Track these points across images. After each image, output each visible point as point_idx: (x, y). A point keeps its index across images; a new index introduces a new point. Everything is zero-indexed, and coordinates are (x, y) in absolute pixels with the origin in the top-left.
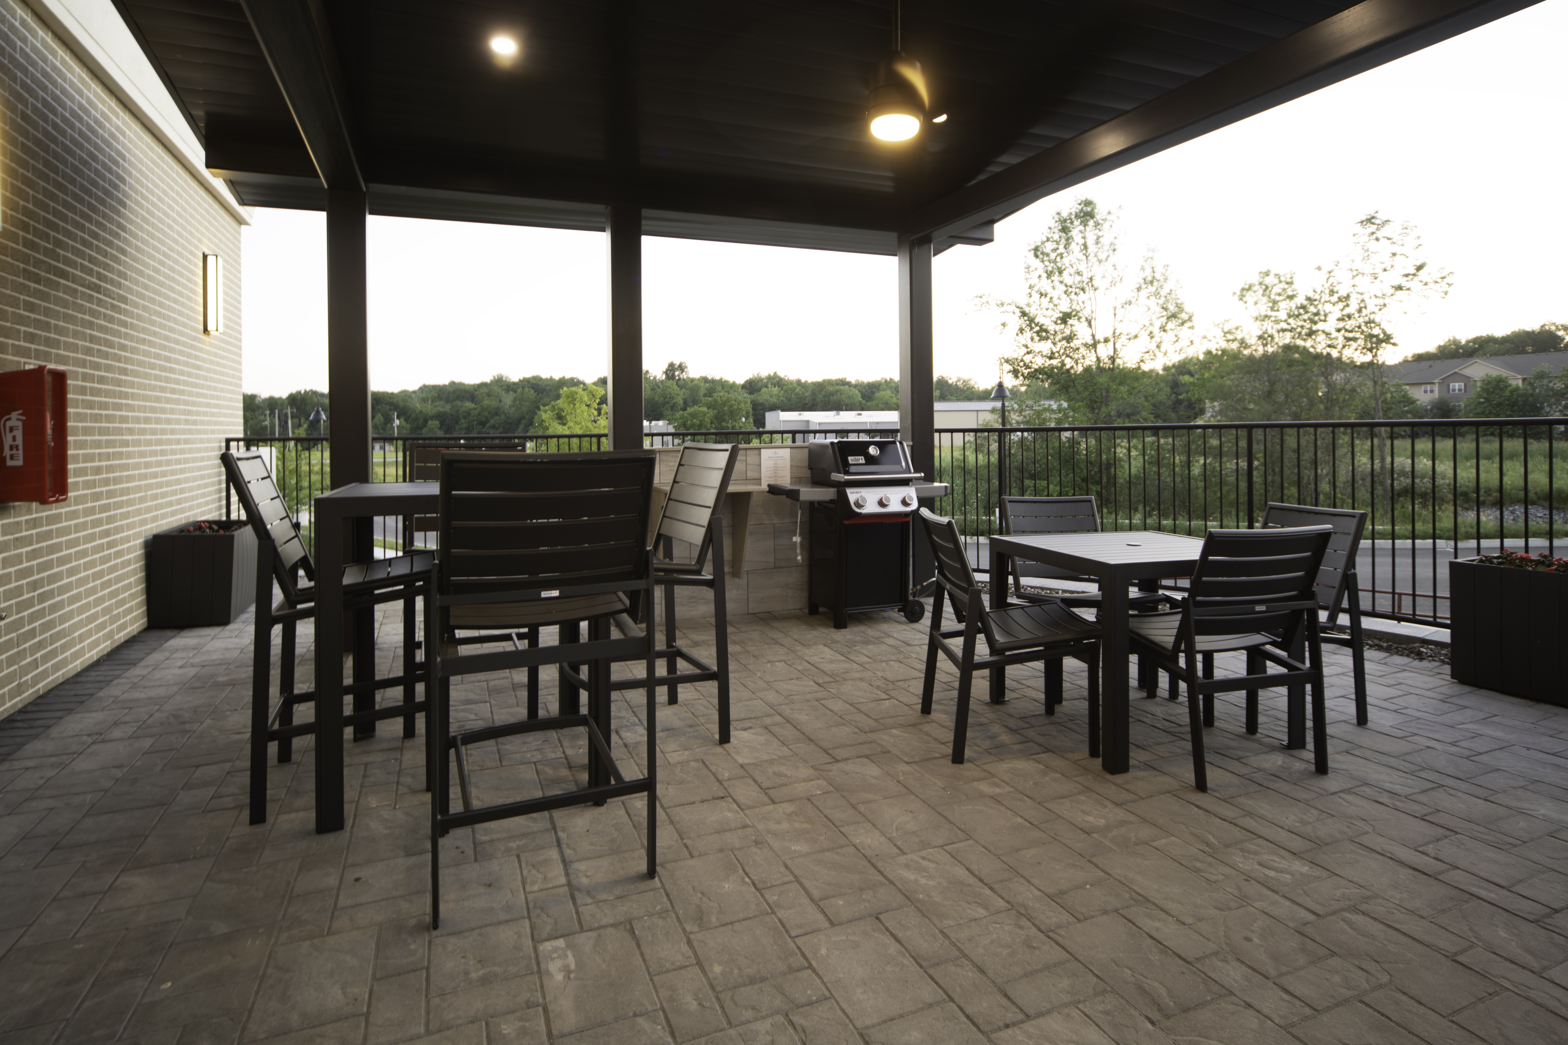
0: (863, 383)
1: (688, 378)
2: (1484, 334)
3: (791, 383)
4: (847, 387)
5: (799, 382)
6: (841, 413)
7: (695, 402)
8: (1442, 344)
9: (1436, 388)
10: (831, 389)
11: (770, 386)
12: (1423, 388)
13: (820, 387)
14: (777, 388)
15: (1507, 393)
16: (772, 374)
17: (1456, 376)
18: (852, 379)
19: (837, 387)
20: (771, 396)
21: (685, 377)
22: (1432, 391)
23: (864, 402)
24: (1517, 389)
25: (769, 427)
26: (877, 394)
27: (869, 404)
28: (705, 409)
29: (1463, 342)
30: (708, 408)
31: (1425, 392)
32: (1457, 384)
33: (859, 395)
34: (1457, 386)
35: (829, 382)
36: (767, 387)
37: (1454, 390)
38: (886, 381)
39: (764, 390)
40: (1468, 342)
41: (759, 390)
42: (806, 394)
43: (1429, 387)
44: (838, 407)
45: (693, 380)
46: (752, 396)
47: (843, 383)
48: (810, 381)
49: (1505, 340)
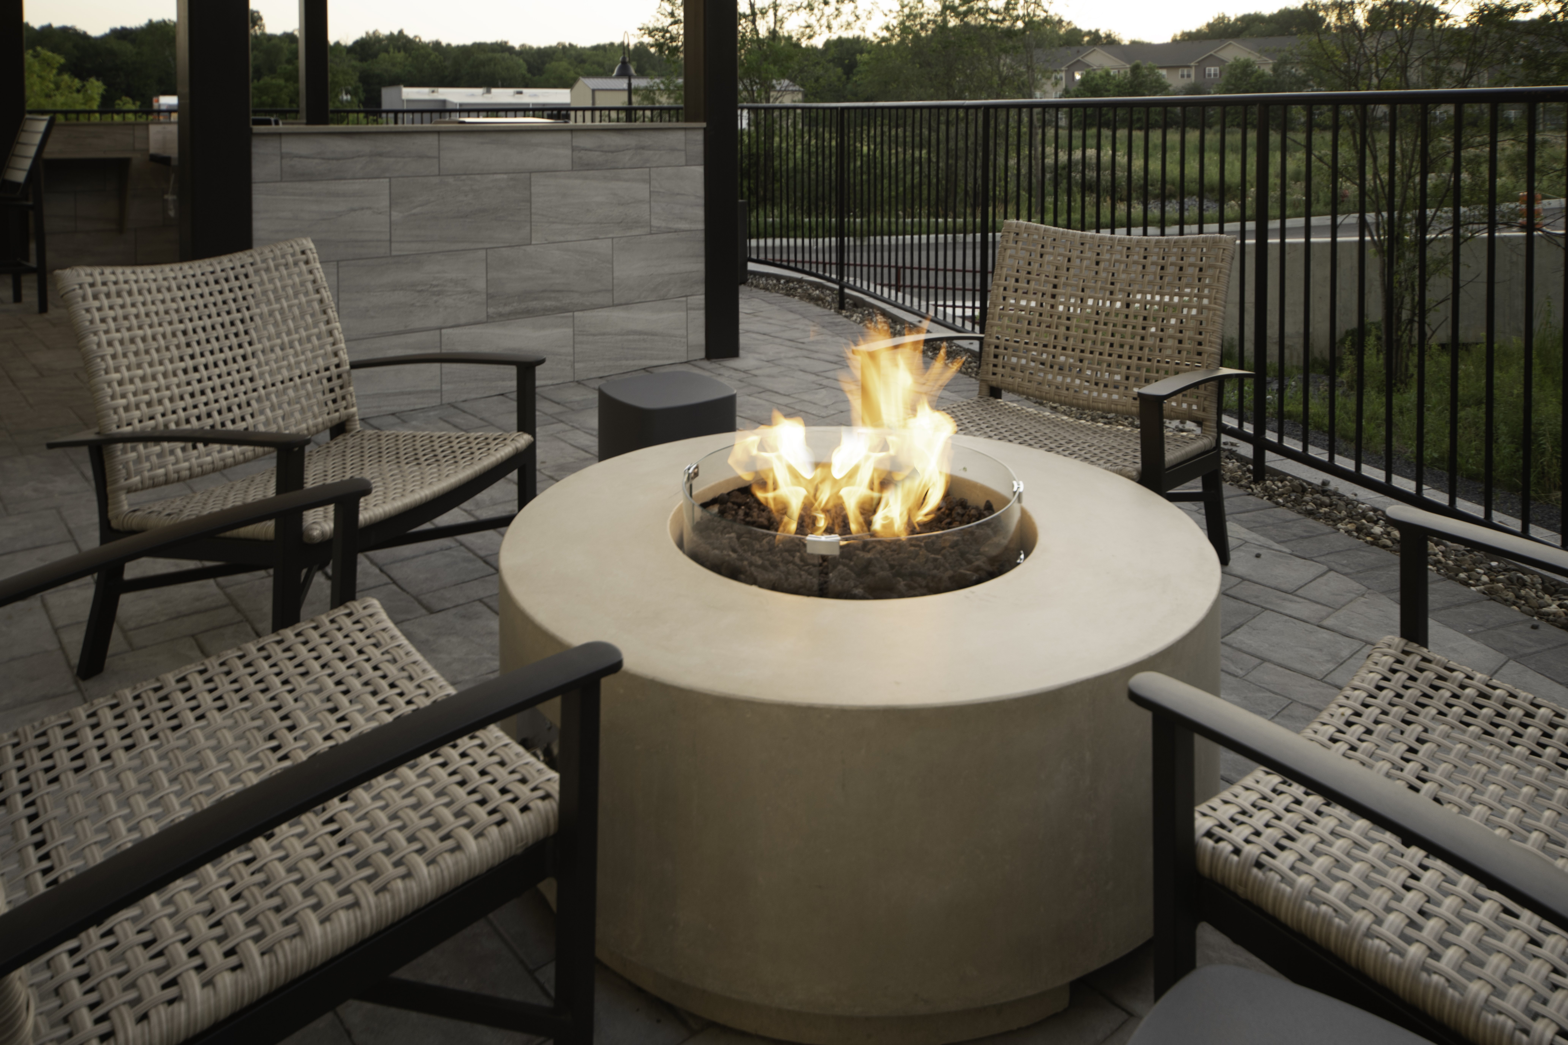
0: (531, 48)
1: (264, 34)
2: (1252, 12)
3: (423, 46)
4: (507, 55)
5: (437, 44)
6: (494, 90)
7: (272, 71)
8: (1211, 21)
9: (1193, 72)
10: (482, 57)
11: (391, 50)
12: (1180, 72)
13: (465, 52)
14: (402, 53)
15: (1253, 80)
16: (396, 32)
17: (1212, 60)
18: (516, 43)
19: (490, 55)
20: (394, 65)
21: (258, 32)
22: (1189, 76)
23: (529, 76)
24: (1263, 75)
25: (385, 106)
26: (547, 66)
27: (536, 78)
28: (281, 82)
29: (1233, 19)
30: (287, 80)
31: (1183, 76)
32: (1212, 69)
33: (524, 66)
34: (1212, 70)
35: (479, 47)
36: (387, 51)
37: (1210, 75)
38: (564, 47)
39: (383, 55)
40: (1237, 20)
41: (375, 56)
42: (447, 63)
43: (1186, 71)
44: (489, 82)
45: (271, 37)
46: (365, 65)
47: (502, 48)
48: (454, 43)
49: (1273, 18)
